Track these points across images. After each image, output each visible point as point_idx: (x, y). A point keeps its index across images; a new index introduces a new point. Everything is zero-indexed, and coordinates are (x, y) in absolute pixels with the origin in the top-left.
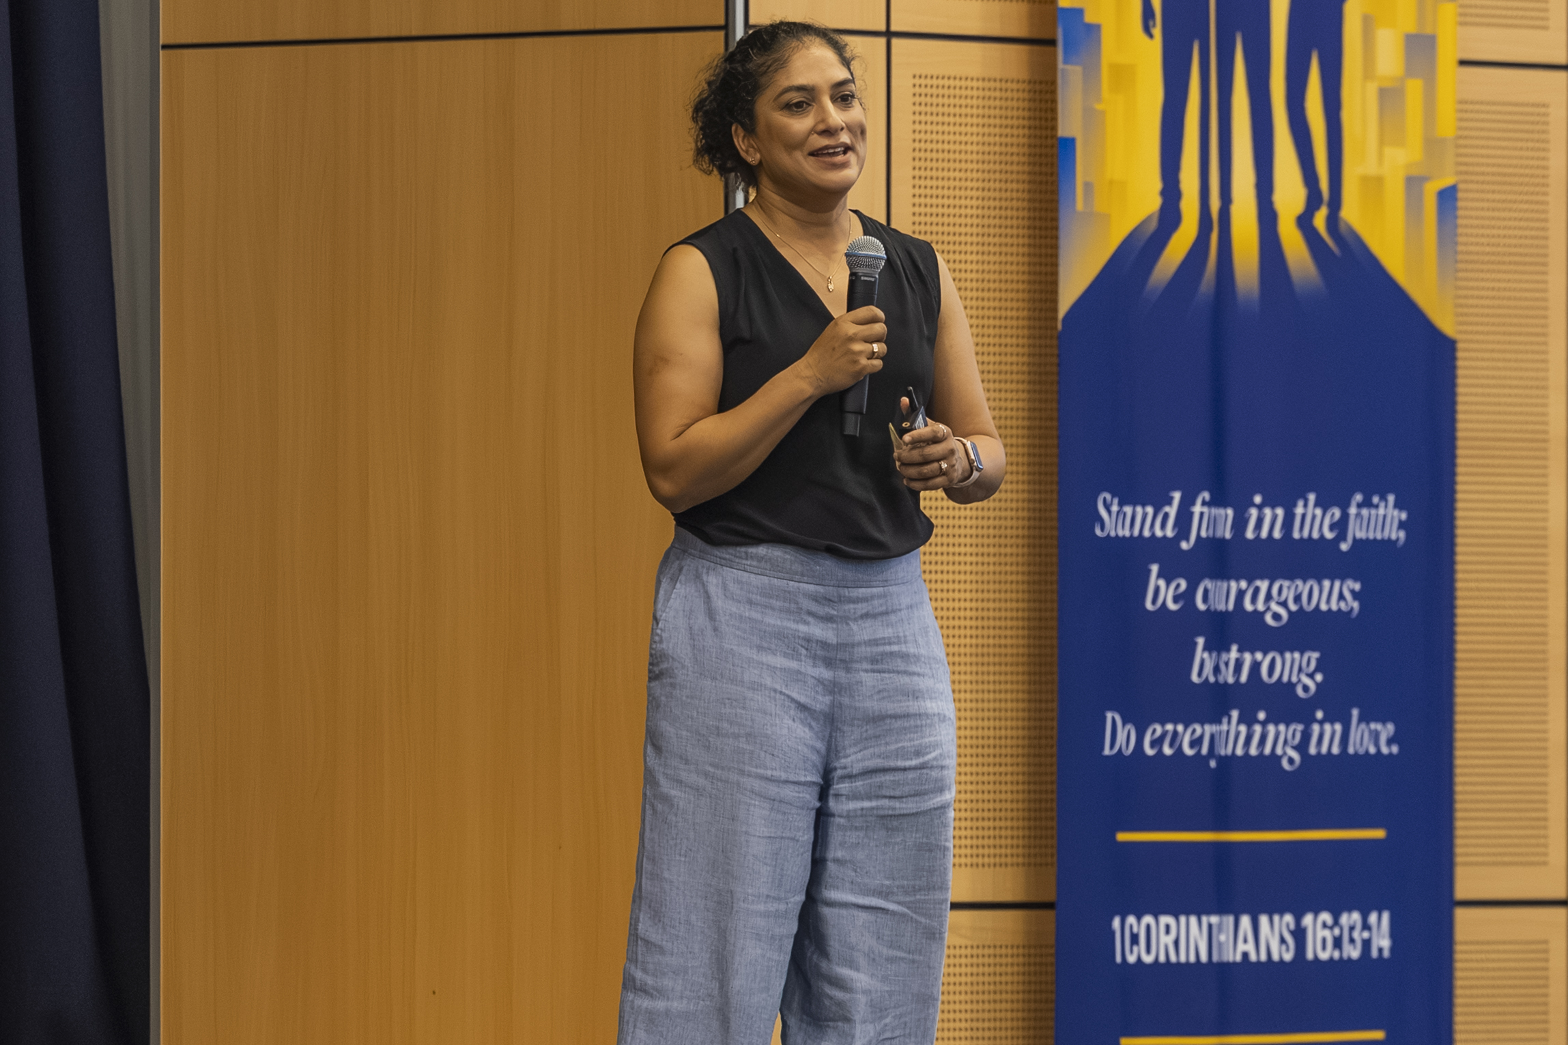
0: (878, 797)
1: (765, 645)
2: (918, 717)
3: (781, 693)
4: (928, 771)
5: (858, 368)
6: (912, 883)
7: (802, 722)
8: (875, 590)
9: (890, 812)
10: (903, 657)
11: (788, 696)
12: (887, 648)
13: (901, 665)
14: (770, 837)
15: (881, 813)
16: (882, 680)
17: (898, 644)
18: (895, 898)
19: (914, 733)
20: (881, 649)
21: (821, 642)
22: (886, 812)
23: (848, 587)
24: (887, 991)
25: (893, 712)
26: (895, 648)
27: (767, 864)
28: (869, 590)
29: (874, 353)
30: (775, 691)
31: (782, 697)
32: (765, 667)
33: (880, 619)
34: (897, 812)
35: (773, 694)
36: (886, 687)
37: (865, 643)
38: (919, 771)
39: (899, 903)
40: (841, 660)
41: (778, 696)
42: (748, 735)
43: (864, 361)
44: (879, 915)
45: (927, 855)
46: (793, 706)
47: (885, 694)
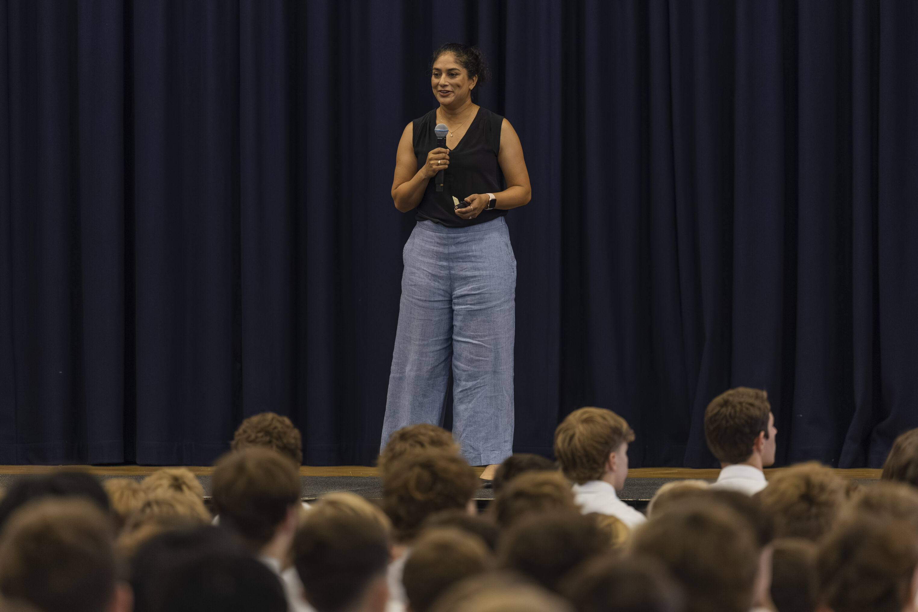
0: (467, 304)
1: (424, 254)
2: (479, 277)
3: (426, 271)
4: (484, 295)
5: (433, 169)
6: (483, 334)
7: (434, 280)
8: (461, 234)
9: (471, 309)
10: (474, 257)
11: (428, 272)
12: (468, 254)
13: (473, 259)
14: (420, 319)
15: (468, 309)
16: (466, 265)
17: (472, 252)
18: (478, 339)
19: (478, 282)
20: (464, 254)
21: (442, 253)
22: (469, 309)
23: (451, 234)
24: (477, 371)
25: (470, 275)
26: (470, 254)
27: (419, 328)
28: (459, 234)
29: (439, 164)
30: (424, 270)
31: (426, 272)
32: (422, 262)
33: (464, 244)
34: (473, 309)
35: (423, 271)
36: (467, 267)
37: (458, 252)
38: (480, 295)
39: (479, 341)
40: (451, 259)
41: (425, 272)
42: (415, 285)
43: (434, 167)
44: (470, 345)
45: (487, 324)
46: (430, 275)
47: (467, 269)
